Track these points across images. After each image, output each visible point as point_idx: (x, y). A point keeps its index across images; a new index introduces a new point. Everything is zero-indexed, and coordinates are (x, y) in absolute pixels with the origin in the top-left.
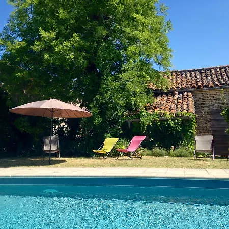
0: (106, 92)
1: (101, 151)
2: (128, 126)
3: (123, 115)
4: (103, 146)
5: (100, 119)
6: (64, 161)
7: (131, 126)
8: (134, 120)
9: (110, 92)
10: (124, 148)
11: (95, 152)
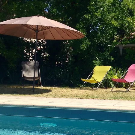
0: (96, 11)
1: (91, 81)
2: (119, 52)
3: (114, 40)
4: (92, 75)
5: (88, 43)
6: (49, 91)
7: (123, 52)
8: (127, 45)
9: (100, 10)
10: (116, 77)
11: (84, 82)
